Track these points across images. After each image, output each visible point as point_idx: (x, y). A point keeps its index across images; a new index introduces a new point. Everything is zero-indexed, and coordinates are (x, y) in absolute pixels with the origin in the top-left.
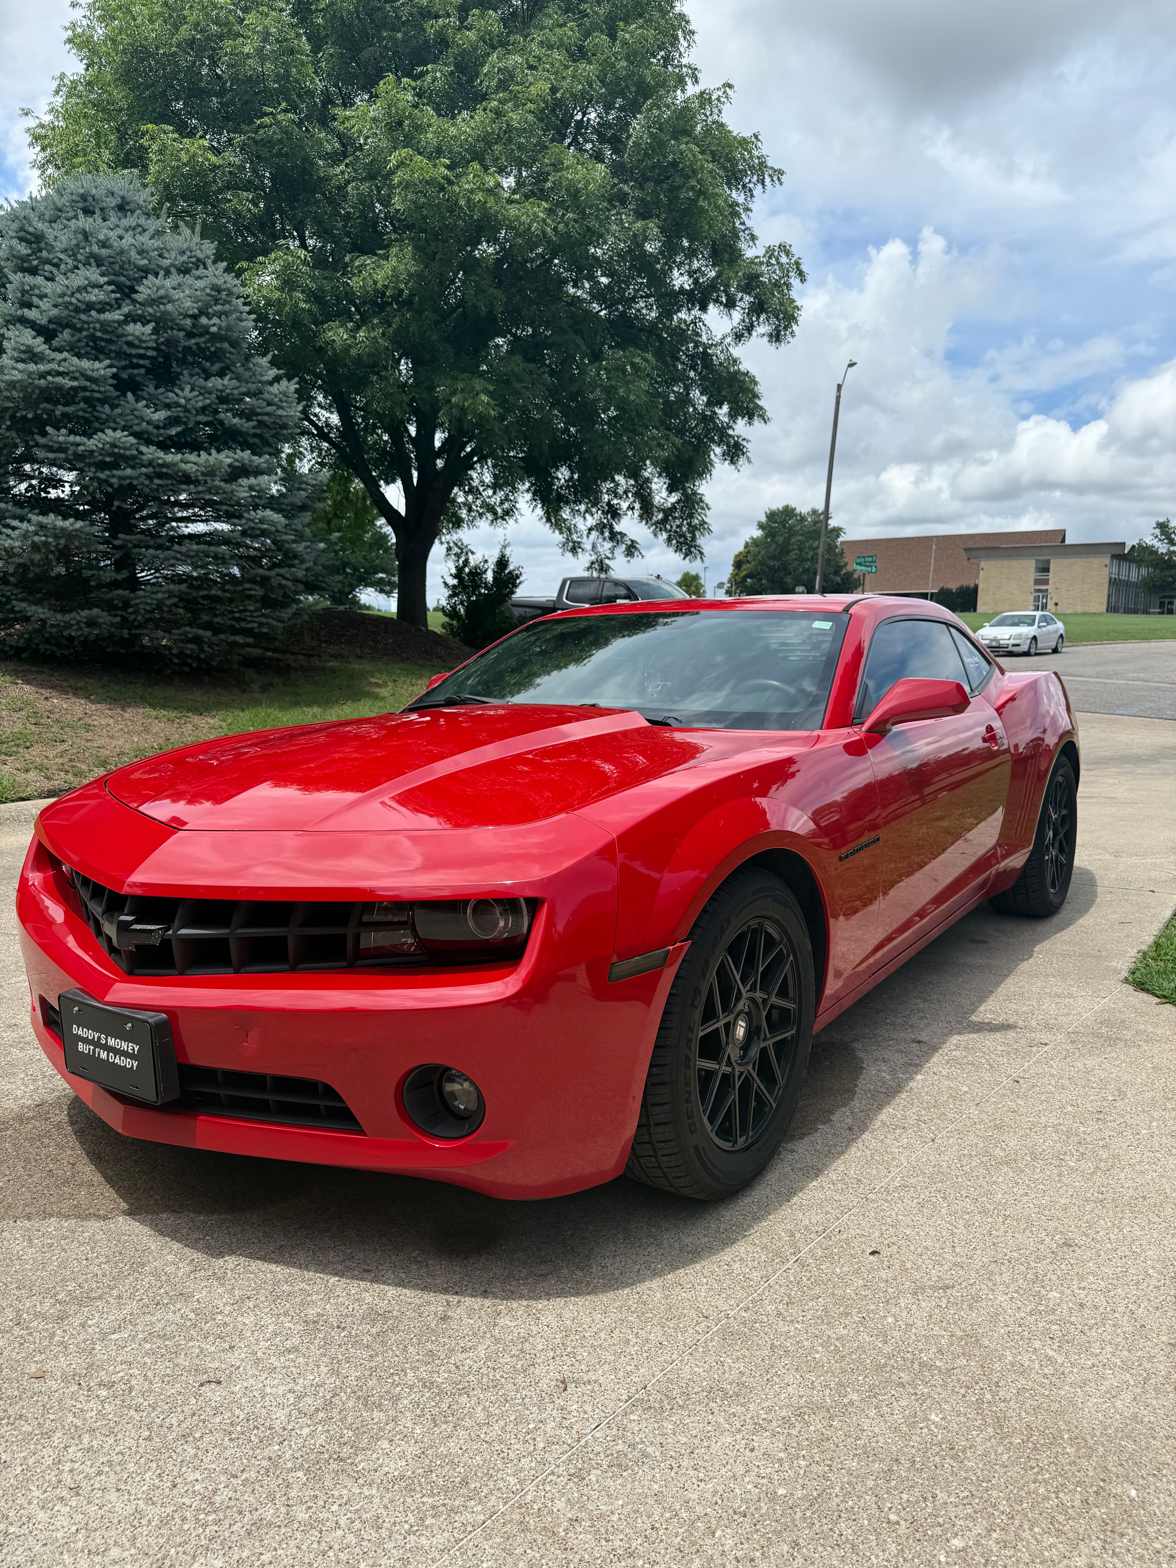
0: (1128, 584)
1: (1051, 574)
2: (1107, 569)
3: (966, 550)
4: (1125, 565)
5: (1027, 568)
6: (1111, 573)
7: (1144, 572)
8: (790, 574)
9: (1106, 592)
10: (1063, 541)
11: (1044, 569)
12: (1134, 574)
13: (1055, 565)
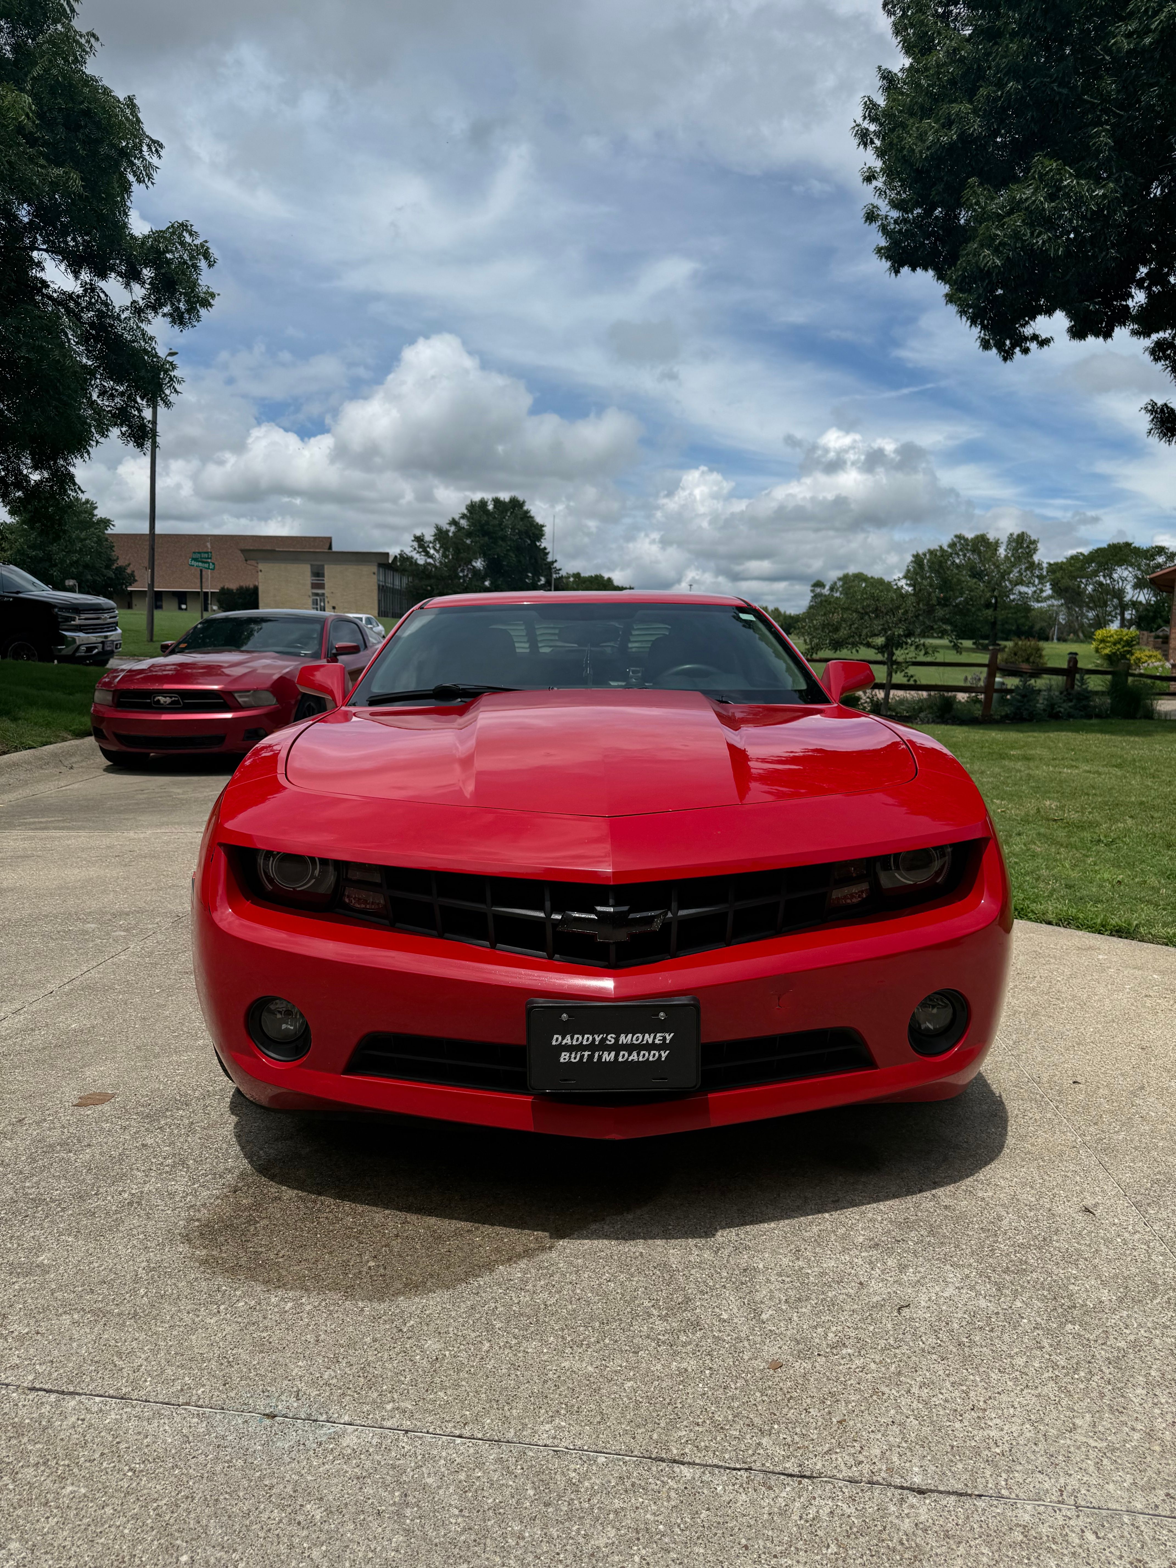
0: (393, 591)
1: (326, 579)
2: (375, 577)
3: (242, 551)
4: (390, 574)
5: (303, 573)
6: (379, 580)
7: (405, 580)
8: (56, 565)
9: (376, 598)
10: (330, 547)
11: (318, 573)
12: (399, 582)
13: (330, 571)
